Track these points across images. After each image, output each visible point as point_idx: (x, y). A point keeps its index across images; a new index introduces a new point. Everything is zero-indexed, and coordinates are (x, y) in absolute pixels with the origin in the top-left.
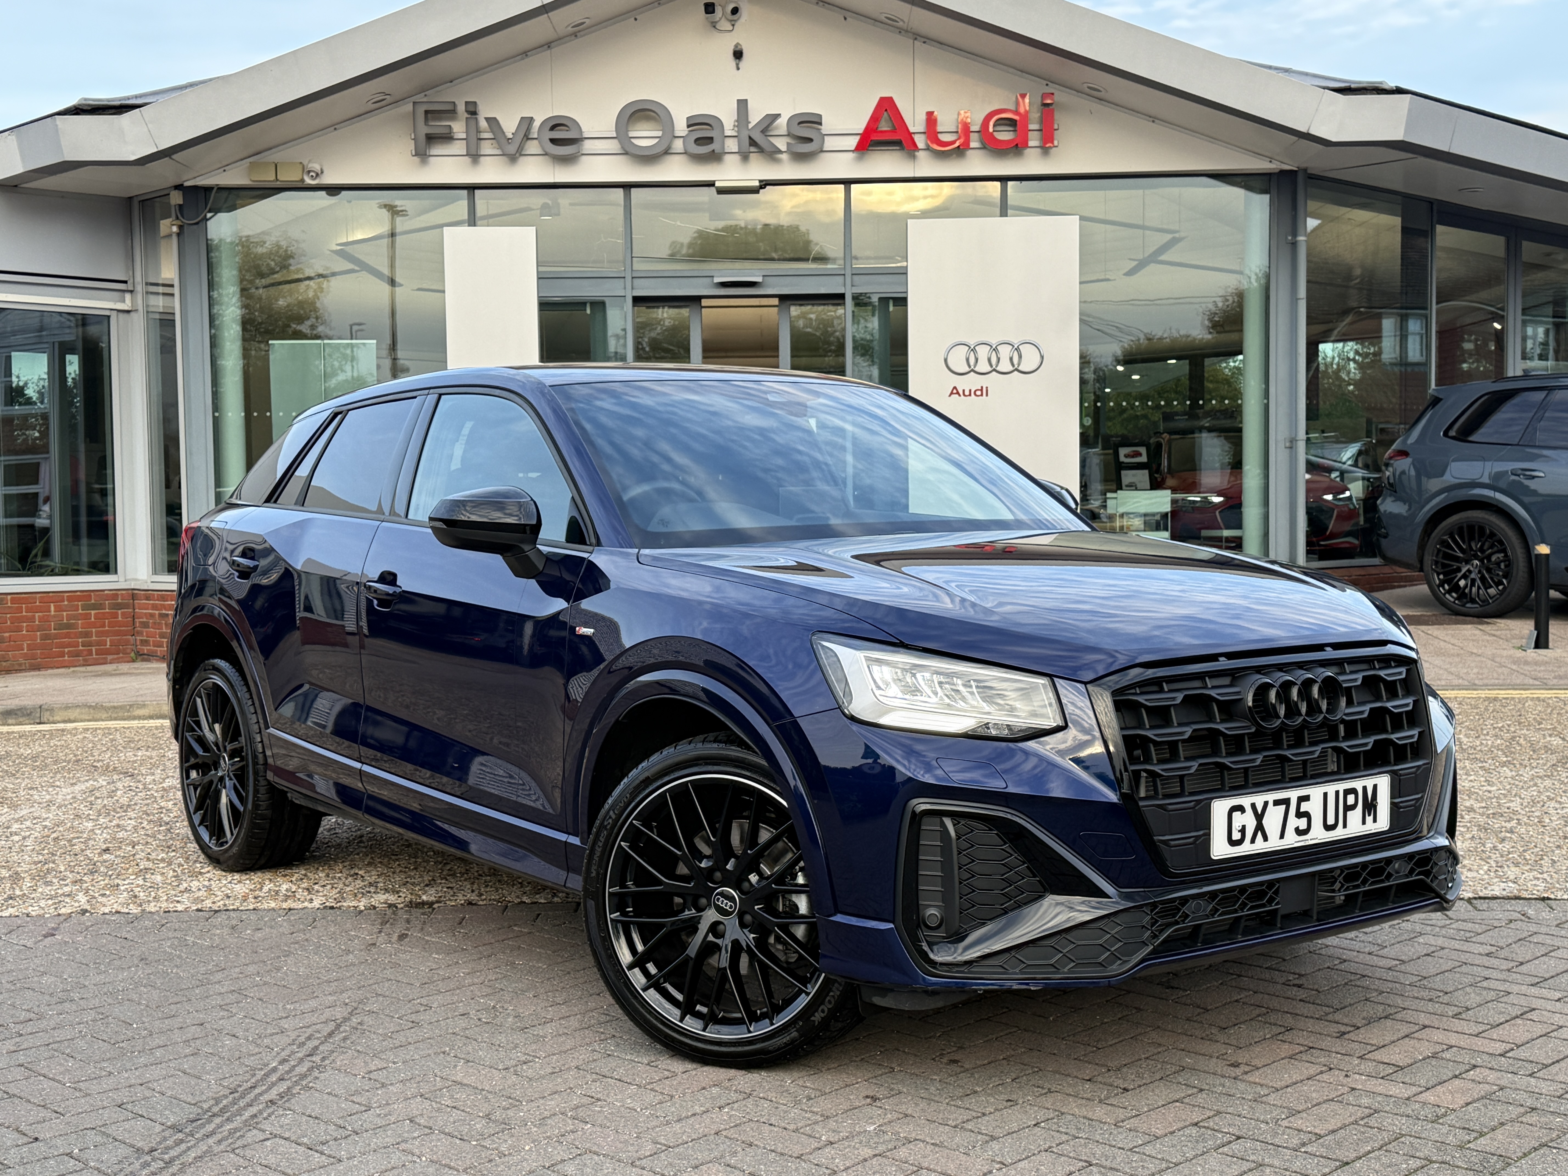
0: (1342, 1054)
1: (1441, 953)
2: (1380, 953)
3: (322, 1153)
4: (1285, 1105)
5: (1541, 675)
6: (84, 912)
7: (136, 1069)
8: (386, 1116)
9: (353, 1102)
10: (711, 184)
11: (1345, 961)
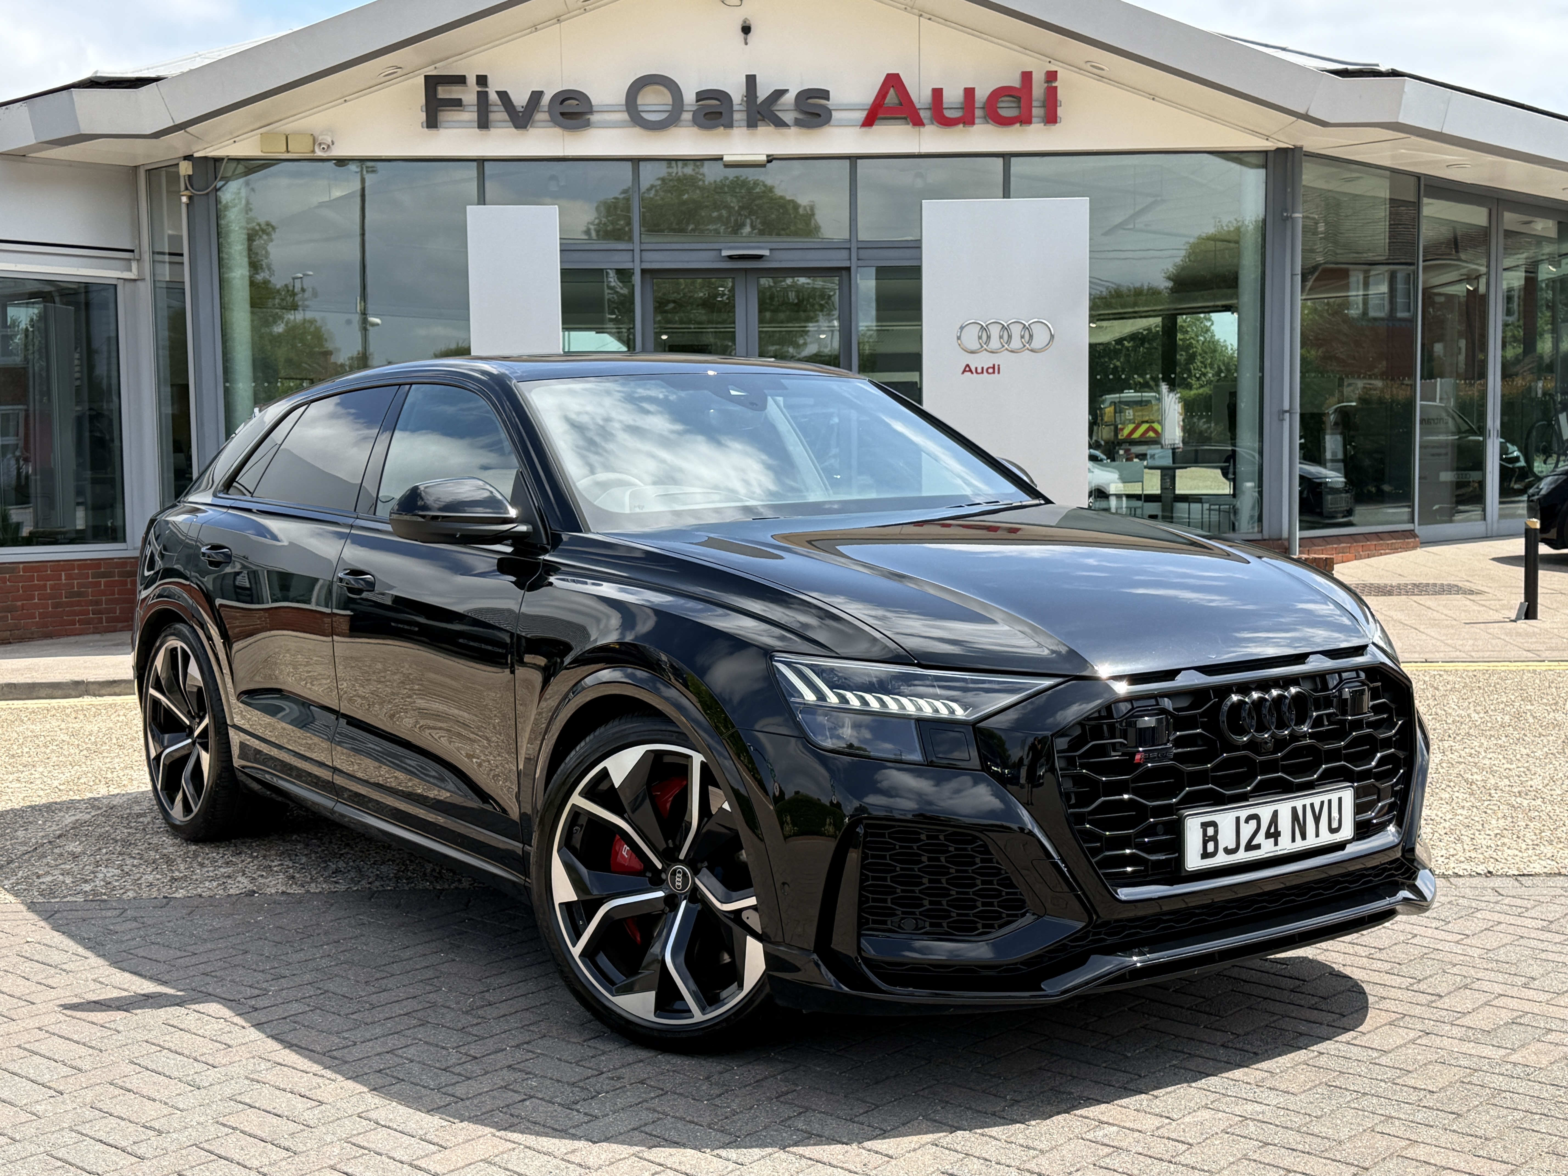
0: (1433, 1021)
1: (1499, 928)
4: (1396, 1066)
5: (1532, 647)
6: (253, 892)
7: (376, 1039)
10: (720, 159)
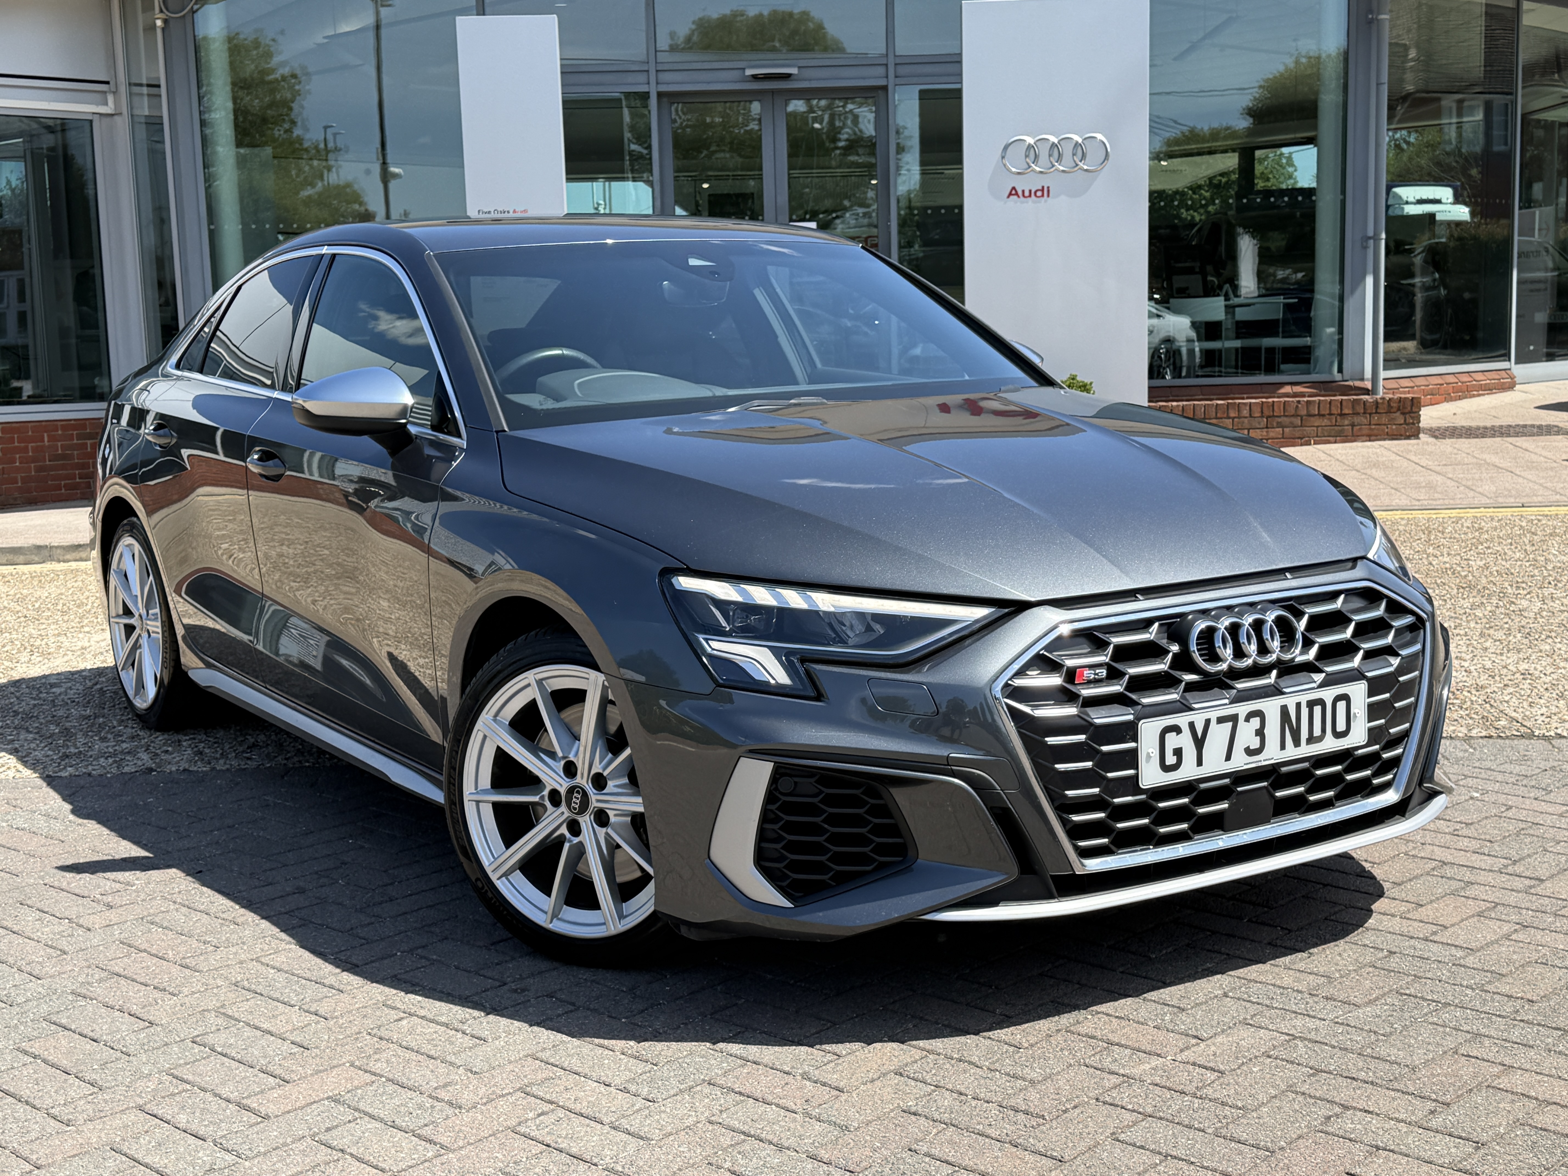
0: (1532, 910)
2: (1546, 798)
3: (464, 1033)
4: (1486, 968)
6: (151, 770)
7: (243, 943)
8: (523, 990)
9: (485, 976)
11: (1511, 807)
